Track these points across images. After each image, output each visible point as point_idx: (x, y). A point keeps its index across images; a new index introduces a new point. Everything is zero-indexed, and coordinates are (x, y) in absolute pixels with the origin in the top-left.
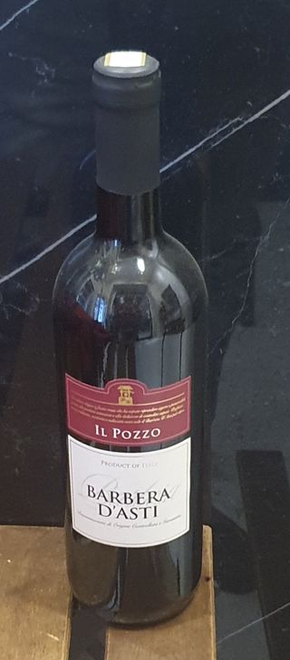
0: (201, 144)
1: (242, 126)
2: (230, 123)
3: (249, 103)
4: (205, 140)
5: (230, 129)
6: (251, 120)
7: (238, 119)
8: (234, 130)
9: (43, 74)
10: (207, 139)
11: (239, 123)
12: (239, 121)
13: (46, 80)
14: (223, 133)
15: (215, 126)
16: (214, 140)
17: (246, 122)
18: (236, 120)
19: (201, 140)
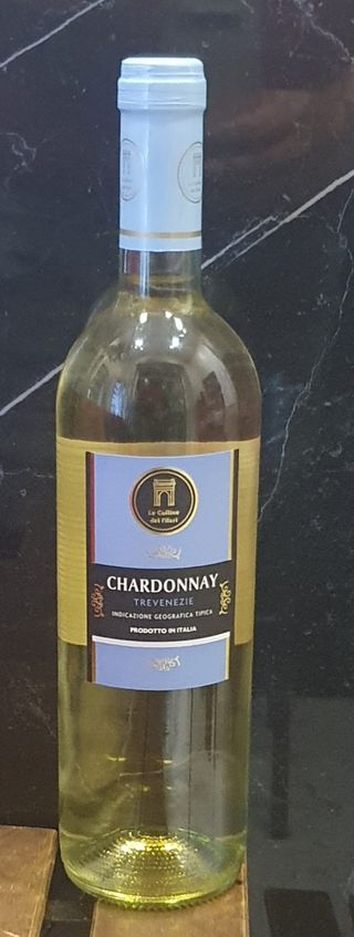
0: (222, 252)
1: (275, 229)
2: (261, 224)
3: (285, 197)
4: (228, 248)
5: (260, 232)
6: (288, 220)
7: (271, 218)
8: (267, 234)
10: (230, 246)
11: (272, 224)
12: (271, 221)
14: (252, 238)
15: (241, 229)
16: (239, 247)
17: (281, 223)
18: (268, 220)
19: (222, 248)
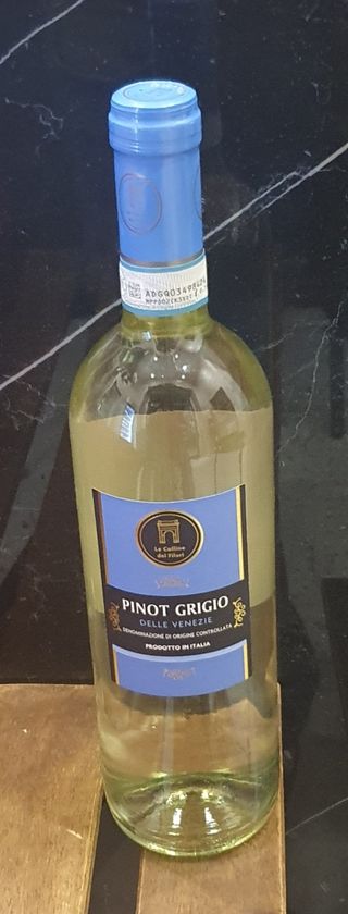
0: (248, 207)
1: (298, 183)
2: (285, 179)
3: (307, 153)
4: (254, 201)
5: (284, 186)
6: (311, 174)
7: (294, 173)
8: (290, 188)
9: (49, 124)
10: (257, 199)
11: (295, 179)
12: (294, 176)
13: (53, 133)
14: (276, 192)
15: (267, 184)
16: (264, 201)
17: (304, 177)
18: (291, 175)
19: (247, 203)
